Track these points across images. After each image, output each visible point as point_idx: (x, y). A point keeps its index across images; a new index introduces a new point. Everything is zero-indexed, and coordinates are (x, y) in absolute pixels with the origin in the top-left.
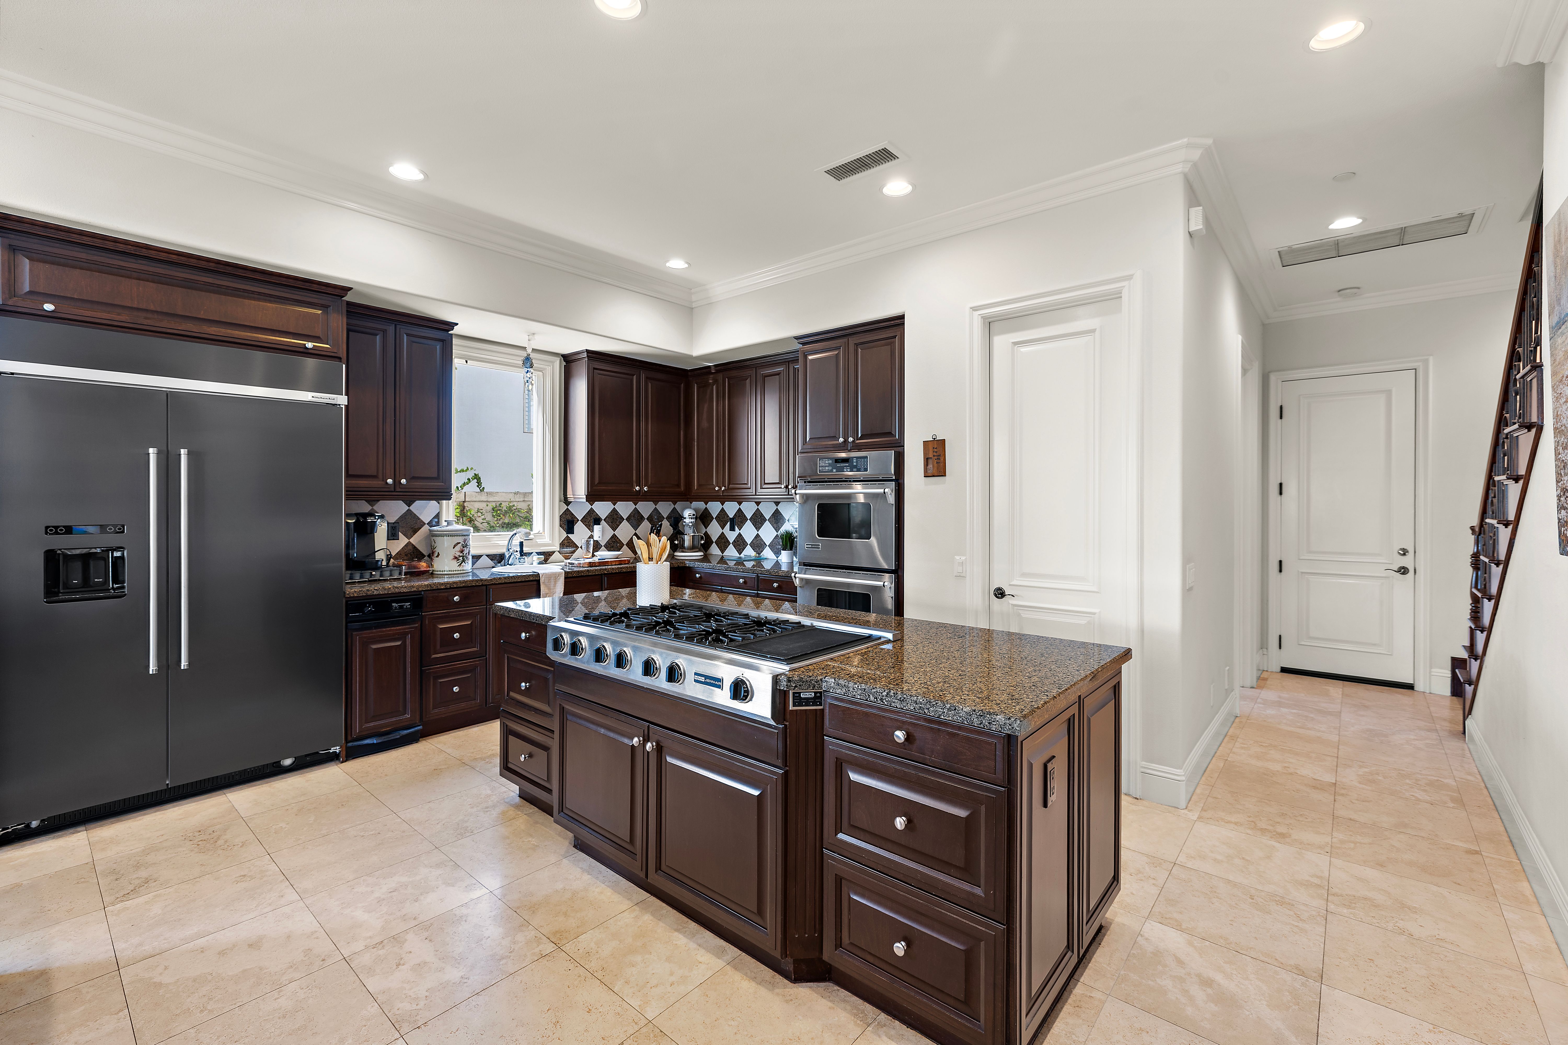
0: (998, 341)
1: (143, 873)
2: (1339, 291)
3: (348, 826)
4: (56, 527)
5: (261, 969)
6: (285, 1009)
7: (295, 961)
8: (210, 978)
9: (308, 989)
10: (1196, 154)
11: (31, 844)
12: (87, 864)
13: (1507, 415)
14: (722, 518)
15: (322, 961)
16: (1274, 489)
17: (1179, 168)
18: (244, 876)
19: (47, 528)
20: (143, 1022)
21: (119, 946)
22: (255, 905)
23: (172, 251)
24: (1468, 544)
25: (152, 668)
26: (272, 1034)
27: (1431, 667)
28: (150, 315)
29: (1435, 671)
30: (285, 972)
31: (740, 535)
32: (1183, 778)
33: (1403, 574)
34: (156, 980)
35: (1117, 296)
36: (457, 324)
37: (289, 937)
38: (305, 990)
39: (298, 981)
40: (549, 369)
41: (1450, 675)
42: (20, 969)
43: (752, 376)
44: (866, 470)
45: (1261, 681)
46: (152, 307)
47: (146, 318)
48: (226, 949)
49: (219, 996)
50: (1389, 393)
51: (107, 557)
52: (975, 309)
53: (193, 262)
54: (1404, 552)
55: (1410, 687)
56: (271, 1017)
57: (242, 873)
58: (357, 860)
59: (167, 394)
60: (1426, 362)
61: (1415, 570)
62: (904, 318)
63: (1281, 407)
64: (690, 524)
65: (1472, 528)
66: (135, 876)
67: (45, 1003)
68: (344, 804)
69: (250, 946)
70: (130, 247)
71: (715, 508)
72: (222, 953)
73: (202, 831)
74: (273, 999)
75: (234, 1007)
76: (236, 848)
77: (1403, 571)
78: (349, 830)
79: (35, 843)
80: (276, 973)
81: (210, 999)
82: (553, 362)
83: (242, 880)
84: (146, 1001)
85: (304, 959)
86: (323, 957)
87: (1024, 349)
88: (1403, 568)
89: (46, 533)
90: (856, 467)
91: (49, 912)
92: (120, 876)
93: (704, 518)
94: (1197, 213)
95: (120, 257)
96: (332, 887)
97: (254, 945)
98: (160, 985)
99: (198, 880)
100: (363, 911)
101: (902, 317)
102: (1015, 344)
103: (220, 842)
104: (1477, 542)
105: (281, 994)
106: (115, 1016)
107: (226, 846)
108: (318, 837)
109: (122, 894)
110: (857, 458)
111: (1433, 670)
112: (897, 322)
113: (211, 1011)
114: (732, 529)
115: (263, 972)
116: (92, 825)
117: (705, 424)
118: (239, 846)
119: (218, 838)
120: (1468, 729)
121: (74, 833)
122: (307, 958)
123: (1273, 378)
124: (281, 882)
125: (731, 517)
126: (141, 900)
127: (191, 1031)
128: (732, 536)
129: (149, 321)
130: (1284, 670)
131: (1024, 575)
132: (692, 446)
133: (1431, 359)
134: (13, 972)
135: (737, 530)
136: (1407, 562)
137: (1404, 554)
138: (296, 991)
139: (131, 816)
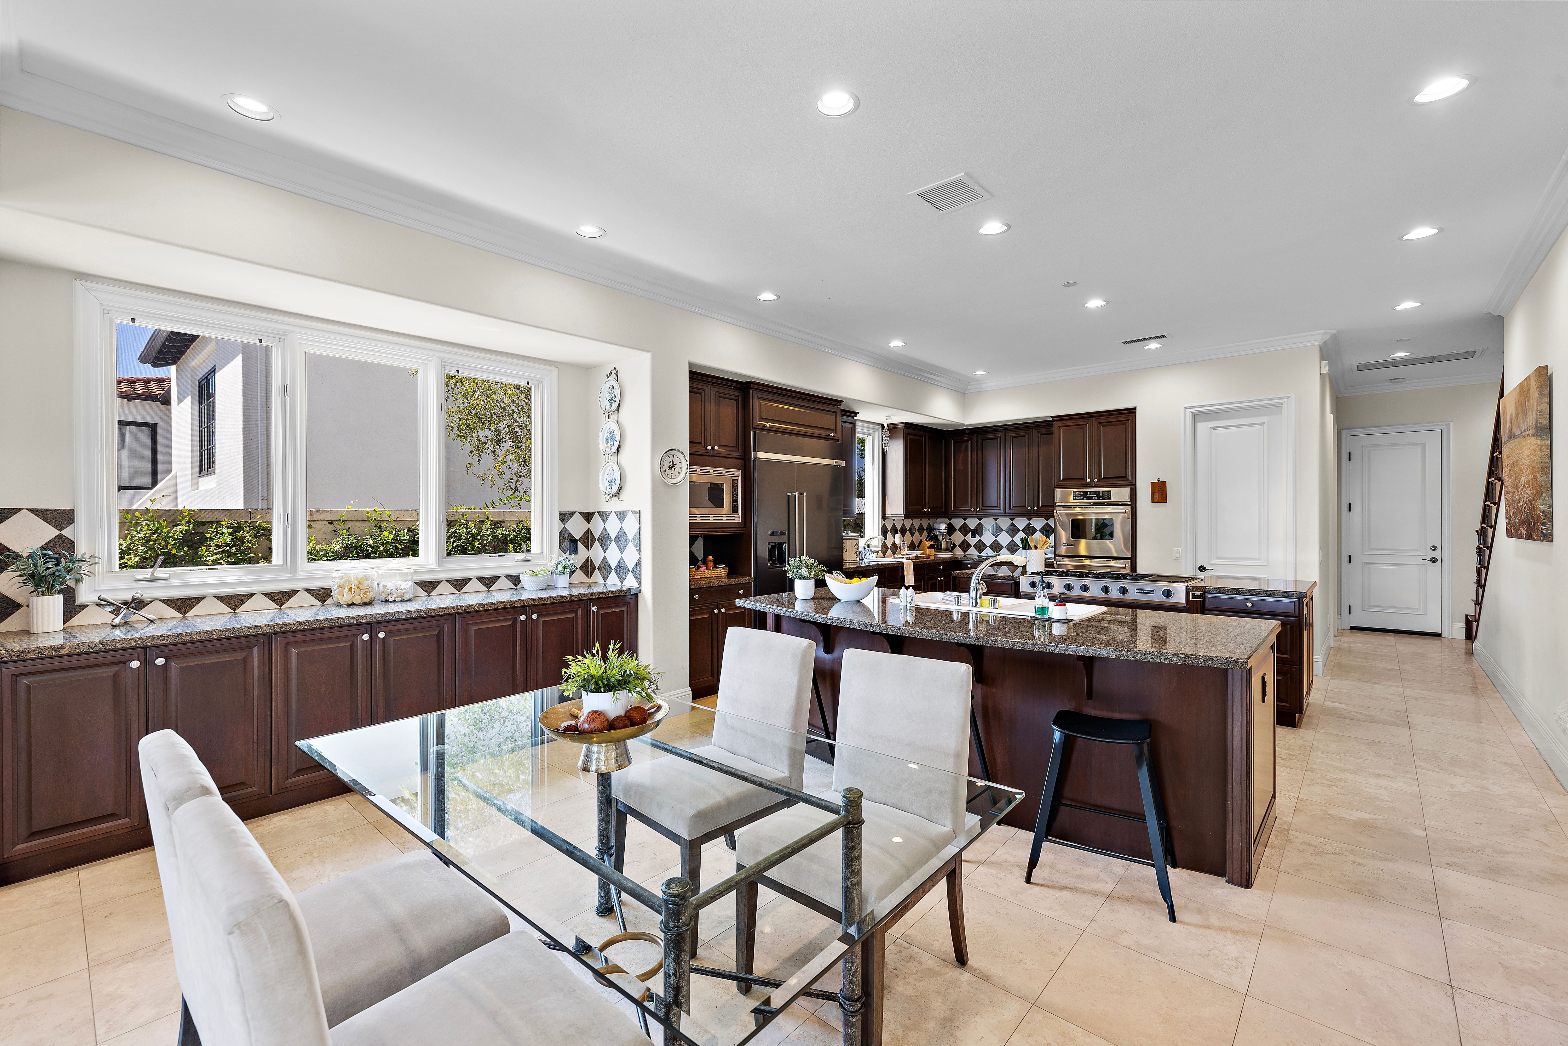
0: (1200, 425)
2: (1390, 380)
10: (1327, 337)
13: (1494, 469)
14: (965, 530)
16: (1345, 508)
17: (1317, 343)
24: (1475, 541)
27: (1452, 622)
29: (1456, 624)
31: (980, 540)
32: (1321, 661)
33: (1434, 562)
35: (1280, 405)
36: (859, 413)
40: (876, 434)
41: (1465, 626)
43: (1002, 436)
44: (1110, 499)
45: (1340, 633)
50: (1423, 445)
52: (1187, 408)
54: (1434, 548)
55: (1439, 635)
59: (796, 465)
60: (1448, 426)
61: (1442, 559)
62: (1136, 409)
63: (1350, 453)
64: (945, 534)
65: (1477, 531)
71: (958, 523)
77: (1434, 560)
82: (877, 430)
87: (1217, 431)
88: (1434, 558)
90: (1101, 497)
93: (951, 529)
94: (1325, 364)
101: (1135, 409)
102: (1212, 428)
104: (1480, 539)
110: (1103, 491)
111: (1454, 623)
112: (1133, 411)
114: (974, 536)
117: (960, 467)
120: (1476, 650)
123: (1344, 433)
125: (972, 528)
128: (973, 541)
130: (1352, 628)
131: (1218, 558)
132: (950, 481)
133: (1451, 423)
135: (978, 538)
136: (1436, 554)
137: (1435, 550)
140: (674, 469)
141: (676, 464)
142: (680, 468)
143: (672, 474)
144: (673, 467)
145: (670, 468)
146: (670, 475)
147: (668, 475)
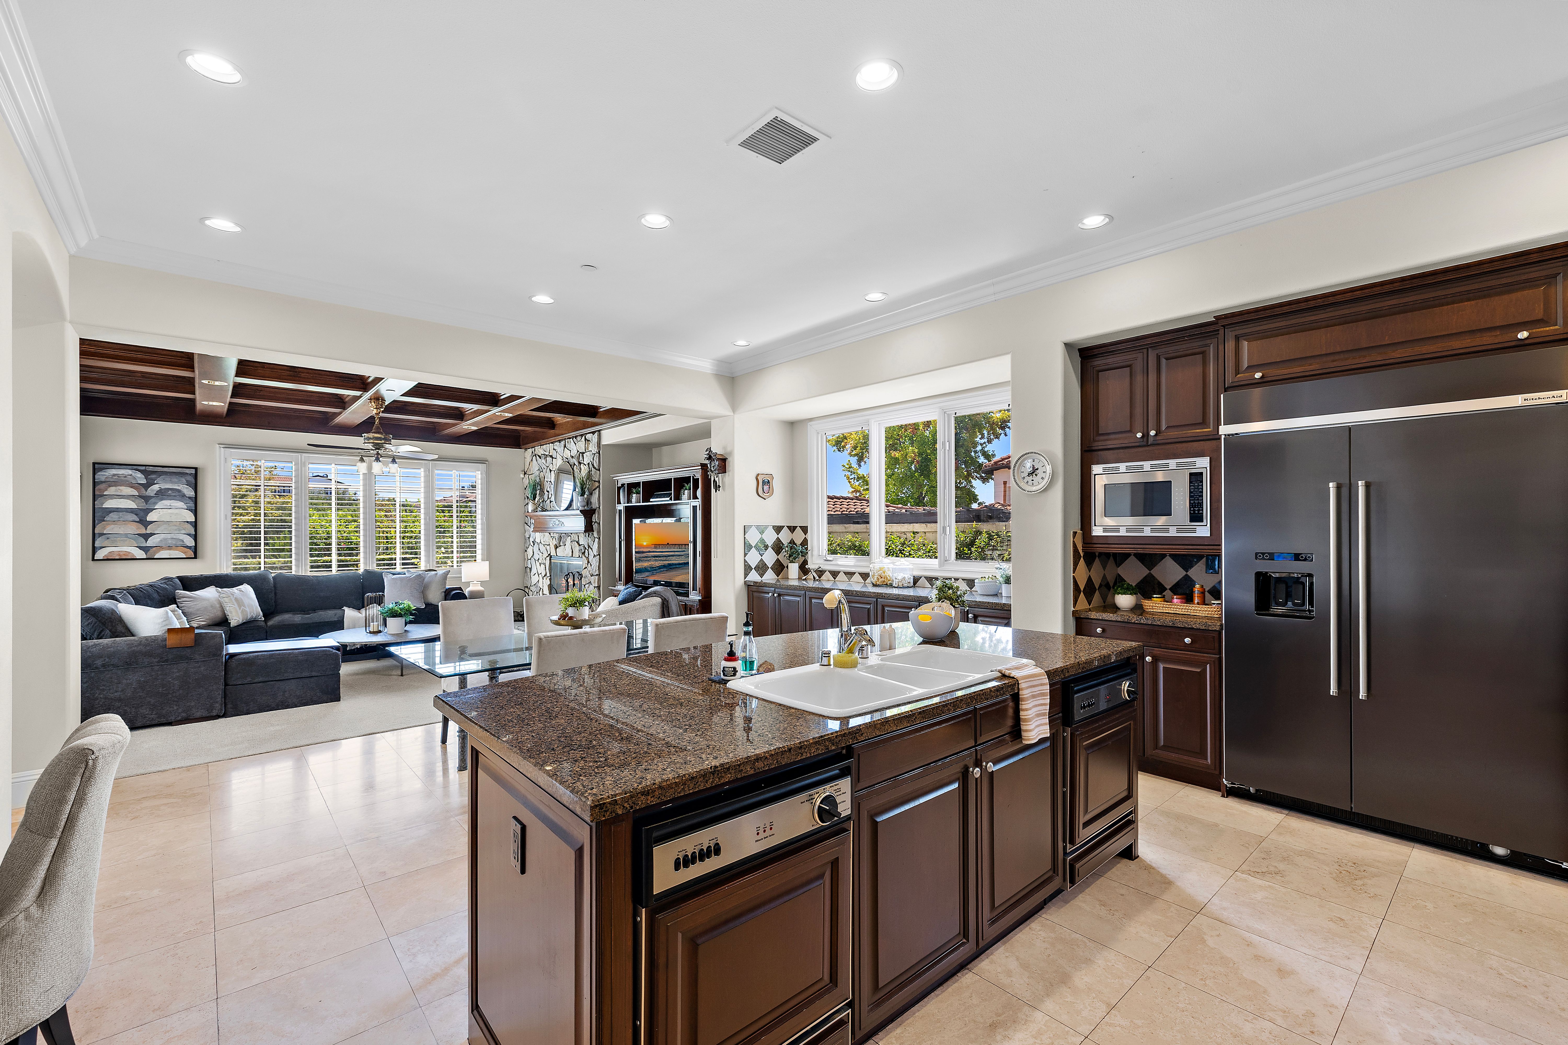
1: (1281, 866)
3: (1497, 953)
4: (1263, 554)
5: (1265, 992)
6: (1242, 1033)
7: (1292, 1010)
8: (1231, 965)
9: (1274, 1038)
11: (1250, 805)
12: (1261, 837)
15: (1310, 1032)
18: (1342, 920)
19: (1256, 554)
20: (1172, 953)
21: (1215, 900)
22: (1321, 947)
23: (1355, 289)
25: (1333, 690)
26: (1215, 1038)
28: (1337, 357)
30: (1275, 1011)
34: (1206, 937)
37: (1312, 991)
38: (1270, 1036)
39: (1275, 1026)
42: (1164, 872)
46: (1339, 349)
47: (1333, 361)
48: (1262, 957)
49: (1221, 981)
51: (1305, 582)
53: (1377, 290)
56: (1229, 1027)
57: (1343, 917)
58: (1460, 989)
59: (1350, 429)
66: (1274, 864)
67: (1149, 899)
68: (1524, 931)
69: (1279, 970)
70: (1319, 300)
72: (1257, 958)
73: (1356, 864)
74: (1244, 1018)
75: (1219, 996)
76: (1366, 894)
78: (1493, 957)
79: (1253, 805)
80: (1270, 1004)
81: (1214, 978)
83: (1336, 922)
84: (1187, 944)
85: (1301, 1017)
86: (1315, 1030)
89: (1256, 558)
91: (1211, 852)
92: (1268, 858)
95: (1311, 313)
96: (1401, 988)
97: (1282, 972)
98: (1203, 941)
99: (1308, 896)
100: (1400, 1033)
103: (1359, 882)
105: (1254, 1021)
106: (1165, 936)
107: (1359, 888)
108: (1448, 939)
109: (1255, 870)
113: (1205, 985)
115: (1263, 995)
116: (1292, 813)
118: (1369, 895)
119: (1361, 879)
121: (1278, 812)
122: (1303, 1018)
124: (1363, 947)
126: (1259, 882)
127: (1183, 984)
129: (1335, 363)
134: (1161, 871)
138: (1264, 1030)
139: (1326, 822)
140: (1036, 475)
141: (1037, 469)
142: (1044, 472)
143: (1033, 480)
144: (1033, 473)
145: (1030, 474)
146: (1030, 483)
147: (1027, 482)
